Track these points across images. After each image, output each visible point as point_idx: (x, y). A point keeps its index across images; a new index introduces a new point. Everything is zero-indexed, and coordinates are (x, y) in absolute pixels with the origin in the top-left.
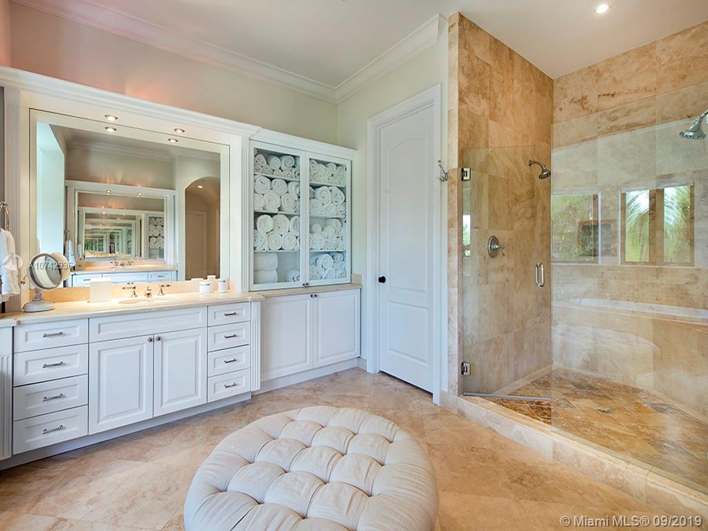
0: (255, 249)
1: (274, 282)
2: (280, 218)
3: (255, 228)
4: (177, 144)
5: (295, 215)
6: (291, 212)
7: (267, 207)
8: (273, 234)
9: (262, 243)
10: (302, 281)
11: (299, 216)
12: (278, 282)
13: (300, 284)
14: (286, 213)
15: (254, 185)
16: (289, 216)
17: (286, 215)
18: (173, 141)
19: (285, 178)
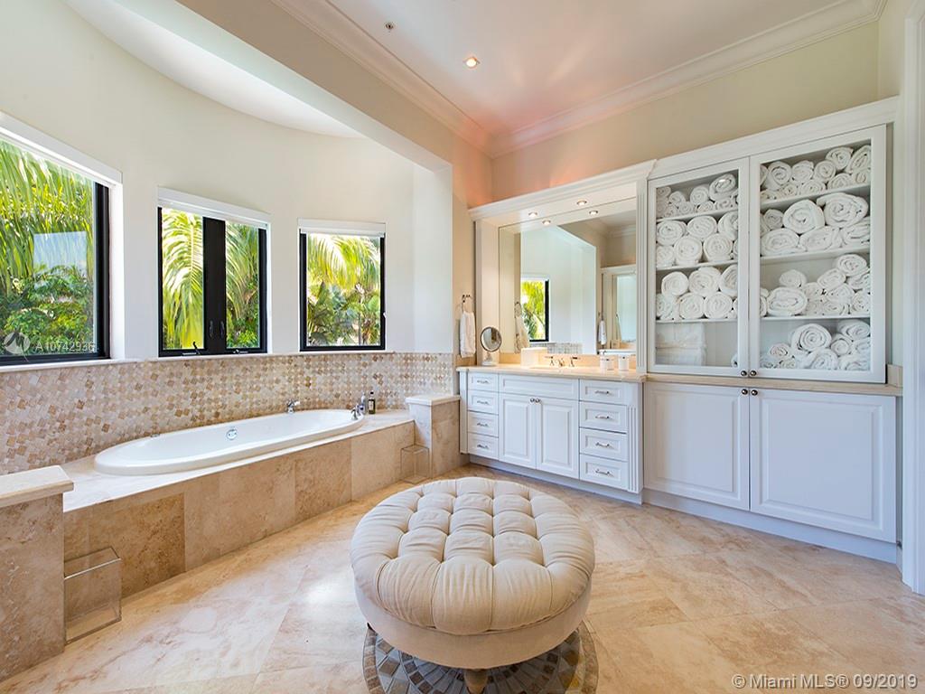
0: (658, 318)
1: (695, 364)
2: (705, 272)
3: (658, 290)
4: (598, 215)
5: (731, 264)
6: (723, 261)
7: (678, 262)
8: (689, 296)
9: (669, 310)
10: (742, 367)
11: (737, 263)
12: (703, 365)
13: (735, 371)
14: (715, 264)
15: (656, 237)
16: (722, 268)
17: (716, 267)
18: (593, 213)
19: (711, 212)
